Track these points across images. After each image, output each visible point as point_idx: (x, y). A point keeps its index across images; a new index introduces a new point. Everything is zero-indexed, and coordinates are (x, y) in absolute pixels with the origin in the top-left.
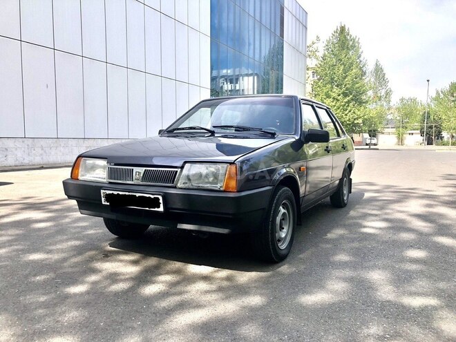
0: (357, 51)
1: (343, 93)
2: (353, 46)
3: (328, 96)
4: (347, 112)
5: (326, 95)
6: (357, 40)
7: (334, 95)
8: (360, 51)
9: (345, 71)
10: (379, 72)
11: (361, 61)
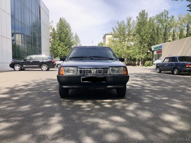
0: (69, 28)
1: (65, 44)
2: (68, 26)
3: (59, 45)
4: (67, 52)
5: (58, 45)
6: (69, 24)
7: (61, 45)
8: (71, 28)
9: (66, 36)
10: (77, 37)
11: (71, 33)
